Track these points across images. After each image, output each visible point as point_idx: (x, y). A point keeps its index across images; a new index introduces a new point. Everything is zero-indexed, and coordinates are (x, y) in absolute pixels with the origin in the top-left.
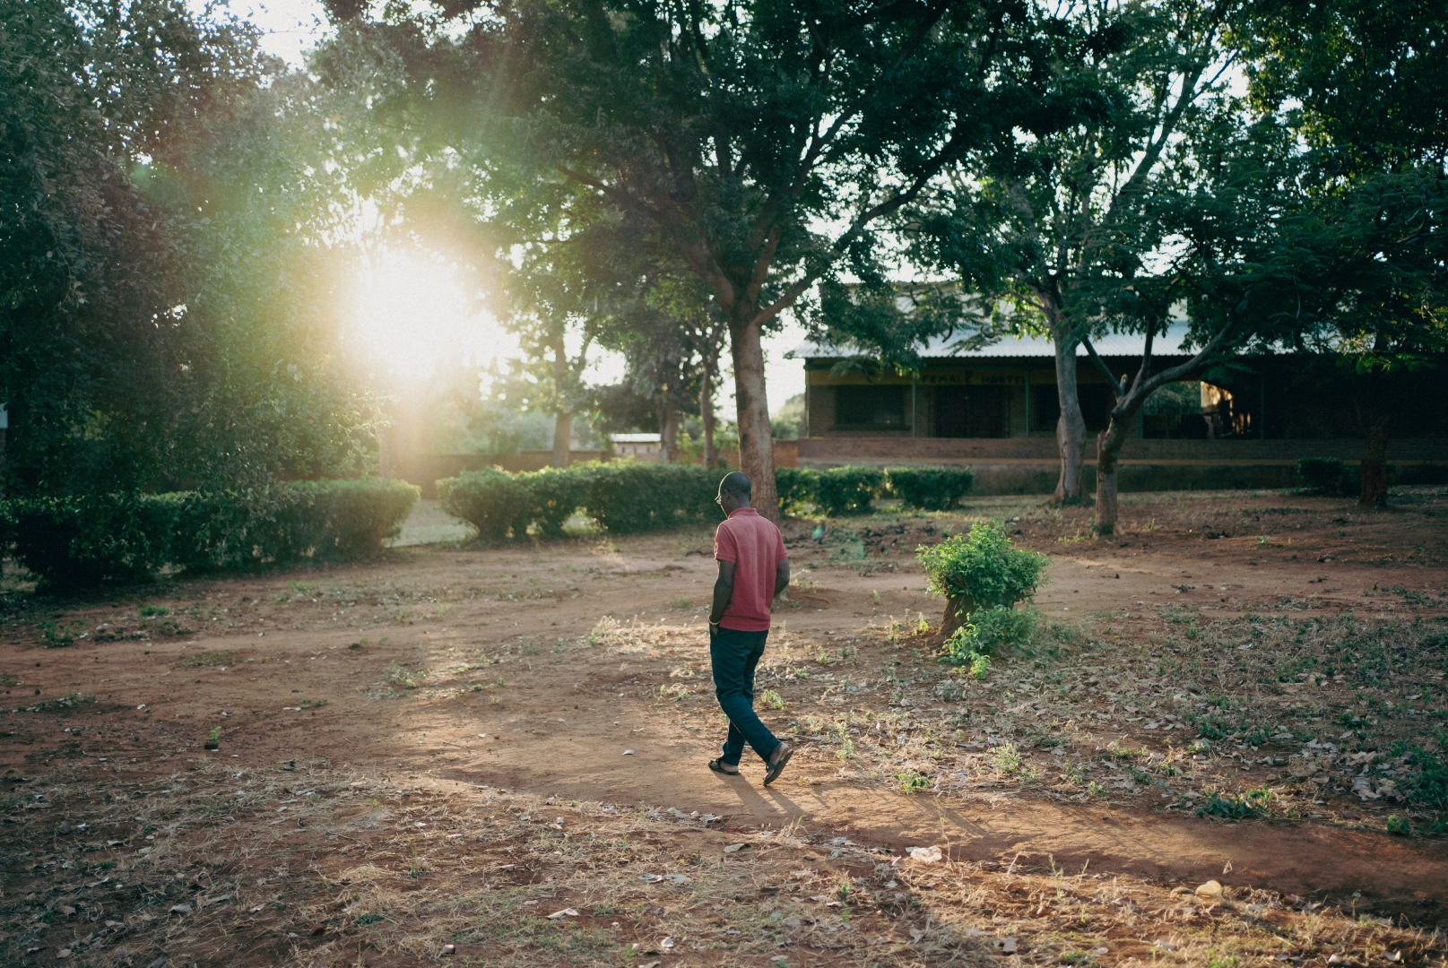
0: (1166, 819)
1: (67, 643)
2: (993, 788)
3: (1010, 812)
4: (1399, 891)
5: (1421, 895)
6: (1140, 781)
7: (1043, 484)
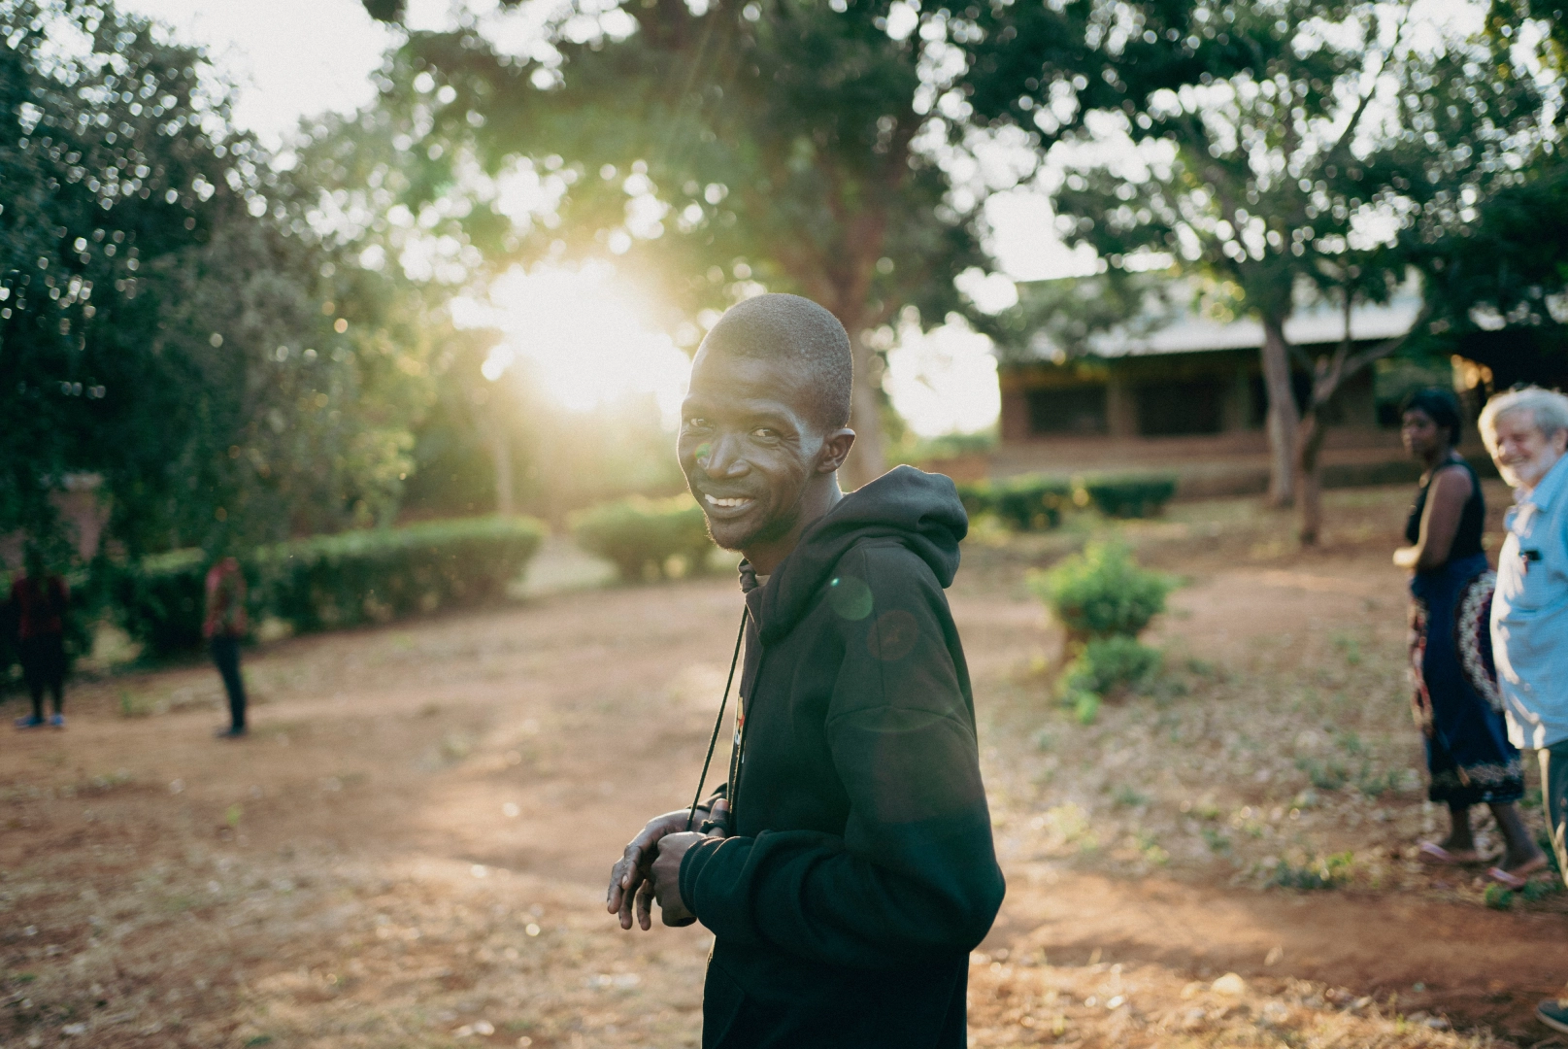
0: (1229, 894)
1: (143, 714)
2: (1040, 859)
3: (1049, 889)
4: (1471, 982)
5: (1497, 986)
6: (1218, 846)
7: (1254, 487)
